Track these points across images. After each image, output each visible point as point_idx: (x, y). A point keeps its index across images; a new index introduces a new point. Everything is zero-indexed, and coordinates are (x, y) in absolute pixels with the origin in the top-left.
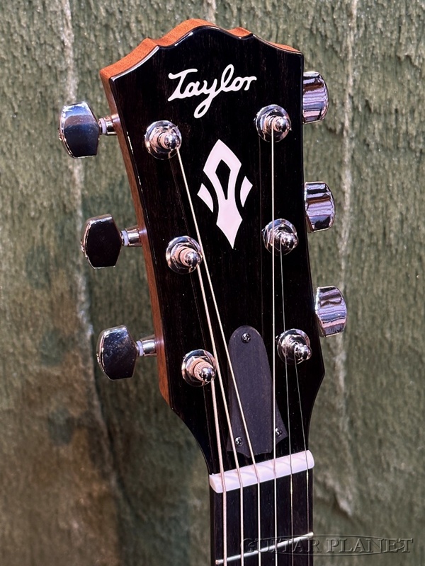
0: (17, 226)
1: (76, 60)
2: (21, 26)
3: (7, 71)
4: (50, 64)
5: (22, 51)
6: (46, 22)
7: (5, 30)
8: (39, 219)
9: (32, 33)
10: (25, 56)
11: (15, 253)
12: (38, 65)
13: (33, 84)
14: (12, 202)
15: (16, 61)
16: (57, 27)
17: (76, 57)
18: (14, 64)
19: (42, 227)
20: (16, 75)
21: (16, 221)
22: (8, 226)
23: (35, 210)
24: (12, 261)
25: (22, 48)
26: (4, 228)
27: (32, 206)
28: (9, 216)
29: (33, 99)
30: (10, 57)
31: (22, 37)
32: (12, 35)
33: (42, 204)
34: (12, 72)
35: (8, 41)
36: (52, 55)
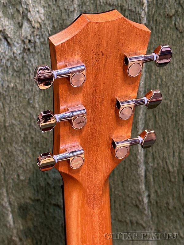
4: (66, 8)
5: (53, 2)
10: (54, 4)
12: (60, 9)
13: (58, 19)
15: (50, 7)
17: (79, 4)
18: (49, 9)
20: (50, 15)
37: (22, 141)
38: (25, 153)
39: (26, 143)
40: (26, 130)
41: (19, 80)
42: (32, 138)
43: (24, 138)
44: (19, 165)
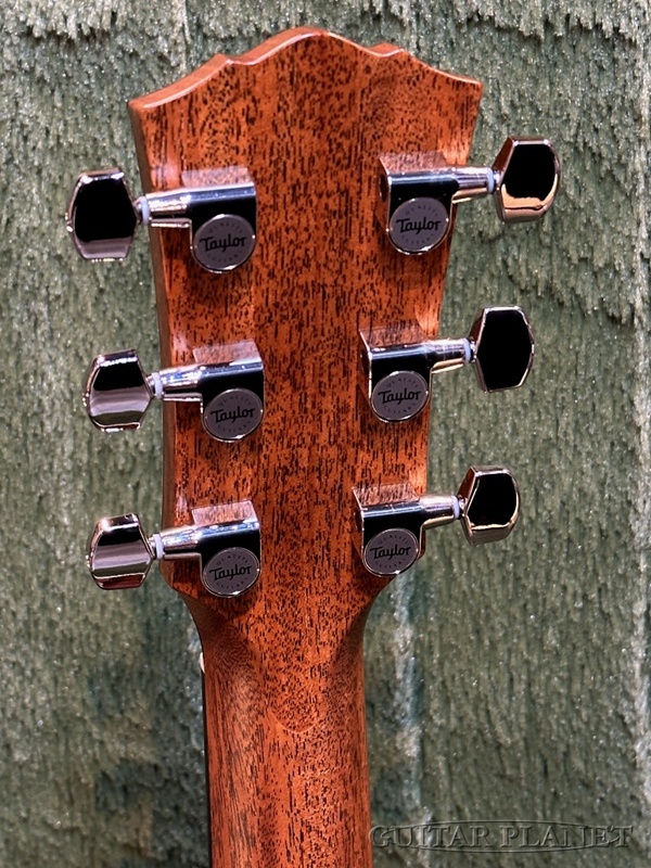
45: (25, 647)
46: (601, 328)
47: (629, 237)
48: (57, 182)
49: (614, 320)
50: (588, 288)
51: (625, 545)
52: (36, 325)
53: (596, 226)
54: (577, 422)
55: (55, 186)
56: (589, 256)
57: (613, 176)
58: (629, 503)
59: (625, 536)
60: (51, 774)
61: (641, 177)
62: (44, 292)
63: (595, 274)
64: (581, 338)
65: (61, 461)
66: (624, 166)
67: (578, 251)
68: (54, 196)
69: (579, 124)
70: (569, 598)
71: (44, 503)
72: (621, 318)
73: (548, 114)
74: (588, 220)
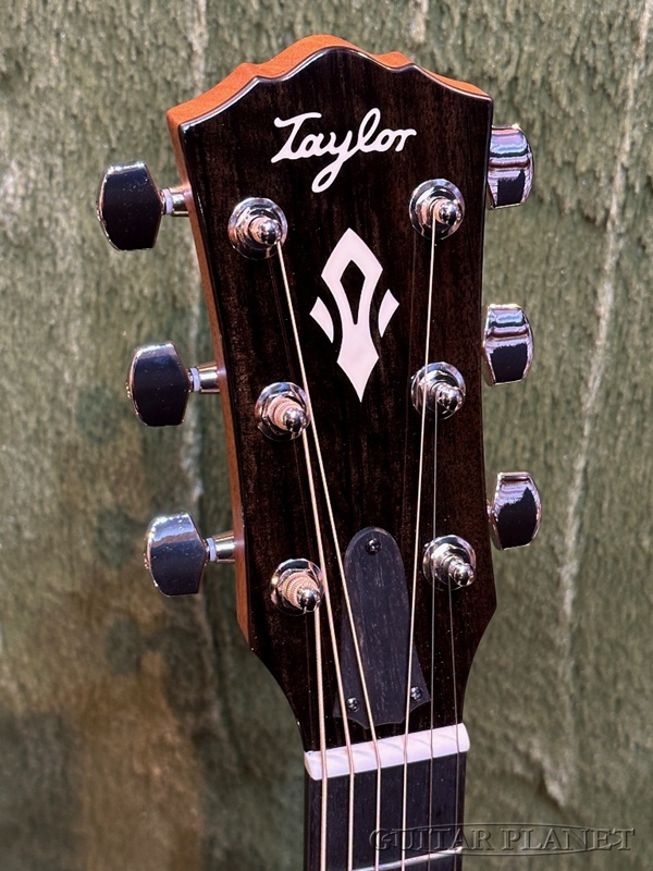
0: (103, 322)
1: (209, 75)
2: (130, 15)
3: (104, 83)
4: (169, 78)
5: (129, 54)
6: (168, 12)
7: (107, 19)
8: (135, 313)
9: (146, 28)
10: (133, 63)
11: (97, 362)
12: (151, 78)
13: (142, 106)
14: (98, 284)
15: (120, 70)
16: (184, 21)
17: (209, 70)
18: (116, 73)
19: (140, 326)
20: (118, 91)
21: (102, 313)
22: (89, 320)
23: (131, 298)
24: (92, 373)
25: (129, 50)
26: (83, 323)
27: (127, 292)
28: (93, 305)
29: (141, 130)
30: (111, 62)
31: (130, 32)
32: (116, 28)
33: (141, 291)
34: (112, 85)
35: (110, 37)
36: (173, 63)
37: (29, 439)
38: (37, 470)
39: (43, 447)
40: (41, 410)
41: (24, 272)
42: (59, 434)
43: (36, 432)
44: (19, 502)
45: (35, 450)
46: (575, 225)
47: (613, 148)
48: (75, 45)
49: (589, 220)
50: (568, 190)
51: (573, 412)
52: (51, 176)
53: (583, 134)
54: (543, 305)
55: (72, 50)
56: (572, 160)
57: (605, 90)
58: (582, 378)
59: (575, 404)
60: (56, 551)
61: (631, 94)
62: (59, 147)
63: (576, 178)
64: (555, 232)
65: (72, 299)
66: (616, 82)
67: (562, 156)
68: (72, 58)
69: (578, 38)
70: (519, 450)
71: (55, 332)
72: (595, 220)
73: (550, 26)
74: (577, 129)
